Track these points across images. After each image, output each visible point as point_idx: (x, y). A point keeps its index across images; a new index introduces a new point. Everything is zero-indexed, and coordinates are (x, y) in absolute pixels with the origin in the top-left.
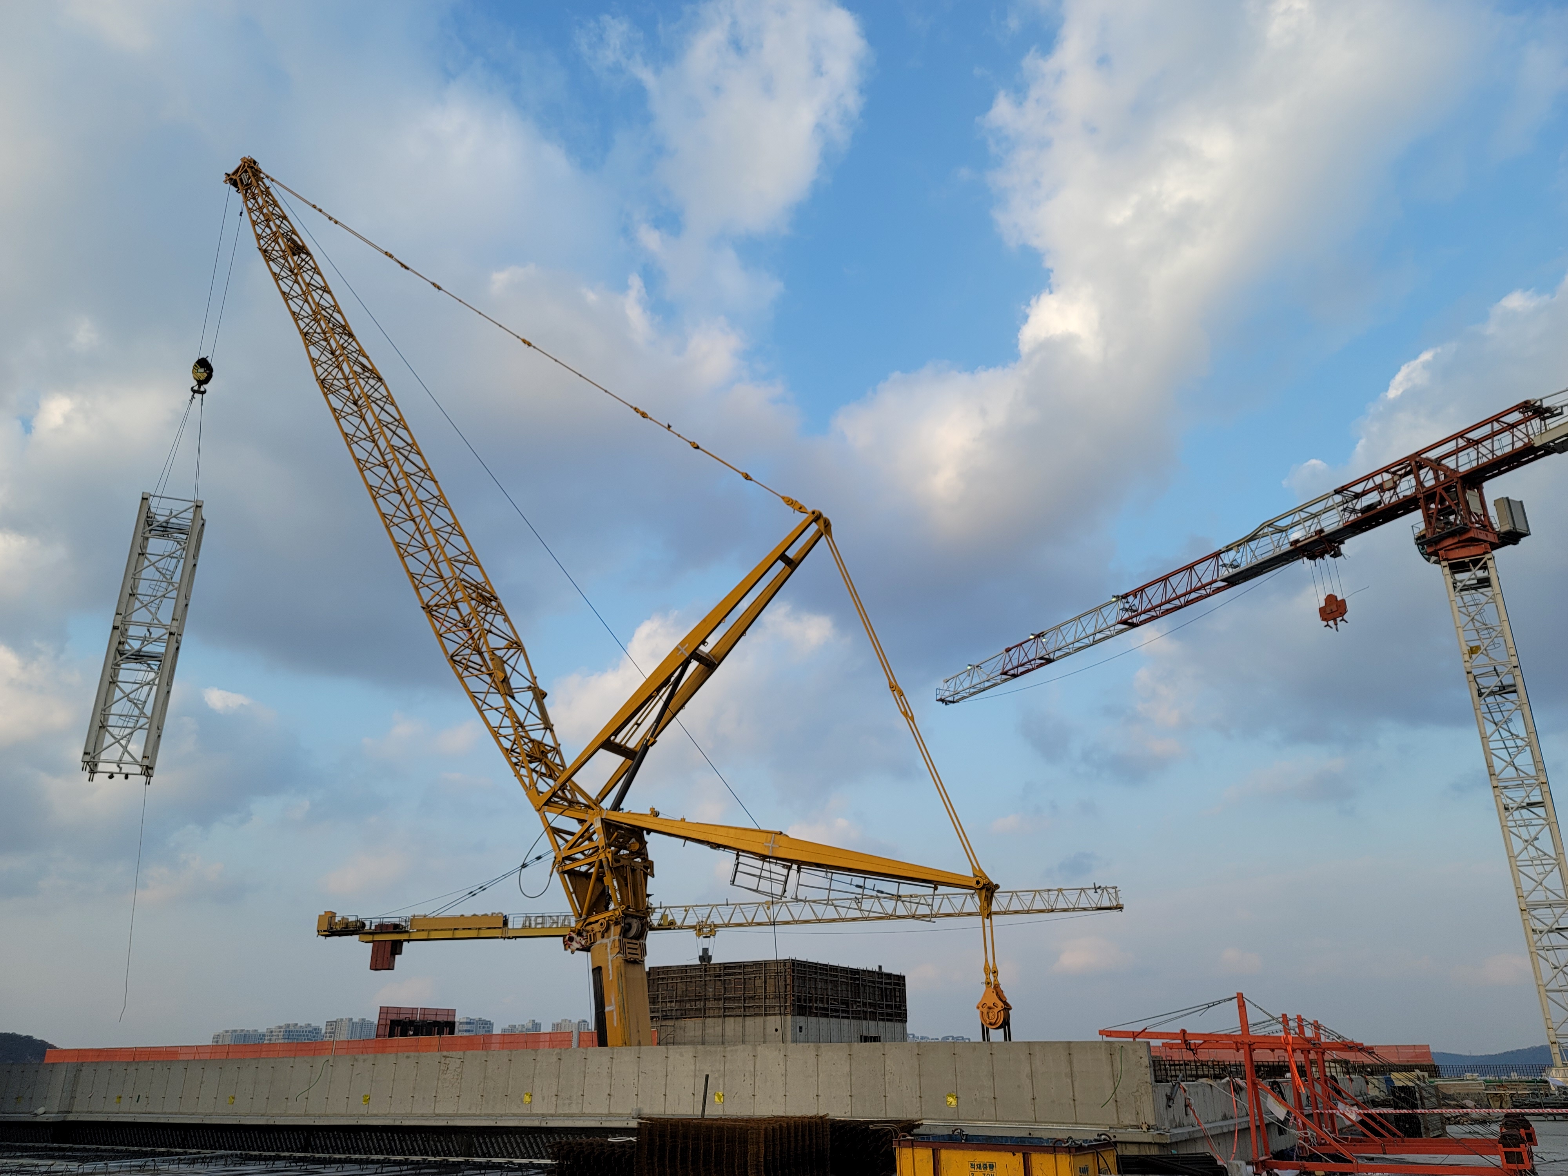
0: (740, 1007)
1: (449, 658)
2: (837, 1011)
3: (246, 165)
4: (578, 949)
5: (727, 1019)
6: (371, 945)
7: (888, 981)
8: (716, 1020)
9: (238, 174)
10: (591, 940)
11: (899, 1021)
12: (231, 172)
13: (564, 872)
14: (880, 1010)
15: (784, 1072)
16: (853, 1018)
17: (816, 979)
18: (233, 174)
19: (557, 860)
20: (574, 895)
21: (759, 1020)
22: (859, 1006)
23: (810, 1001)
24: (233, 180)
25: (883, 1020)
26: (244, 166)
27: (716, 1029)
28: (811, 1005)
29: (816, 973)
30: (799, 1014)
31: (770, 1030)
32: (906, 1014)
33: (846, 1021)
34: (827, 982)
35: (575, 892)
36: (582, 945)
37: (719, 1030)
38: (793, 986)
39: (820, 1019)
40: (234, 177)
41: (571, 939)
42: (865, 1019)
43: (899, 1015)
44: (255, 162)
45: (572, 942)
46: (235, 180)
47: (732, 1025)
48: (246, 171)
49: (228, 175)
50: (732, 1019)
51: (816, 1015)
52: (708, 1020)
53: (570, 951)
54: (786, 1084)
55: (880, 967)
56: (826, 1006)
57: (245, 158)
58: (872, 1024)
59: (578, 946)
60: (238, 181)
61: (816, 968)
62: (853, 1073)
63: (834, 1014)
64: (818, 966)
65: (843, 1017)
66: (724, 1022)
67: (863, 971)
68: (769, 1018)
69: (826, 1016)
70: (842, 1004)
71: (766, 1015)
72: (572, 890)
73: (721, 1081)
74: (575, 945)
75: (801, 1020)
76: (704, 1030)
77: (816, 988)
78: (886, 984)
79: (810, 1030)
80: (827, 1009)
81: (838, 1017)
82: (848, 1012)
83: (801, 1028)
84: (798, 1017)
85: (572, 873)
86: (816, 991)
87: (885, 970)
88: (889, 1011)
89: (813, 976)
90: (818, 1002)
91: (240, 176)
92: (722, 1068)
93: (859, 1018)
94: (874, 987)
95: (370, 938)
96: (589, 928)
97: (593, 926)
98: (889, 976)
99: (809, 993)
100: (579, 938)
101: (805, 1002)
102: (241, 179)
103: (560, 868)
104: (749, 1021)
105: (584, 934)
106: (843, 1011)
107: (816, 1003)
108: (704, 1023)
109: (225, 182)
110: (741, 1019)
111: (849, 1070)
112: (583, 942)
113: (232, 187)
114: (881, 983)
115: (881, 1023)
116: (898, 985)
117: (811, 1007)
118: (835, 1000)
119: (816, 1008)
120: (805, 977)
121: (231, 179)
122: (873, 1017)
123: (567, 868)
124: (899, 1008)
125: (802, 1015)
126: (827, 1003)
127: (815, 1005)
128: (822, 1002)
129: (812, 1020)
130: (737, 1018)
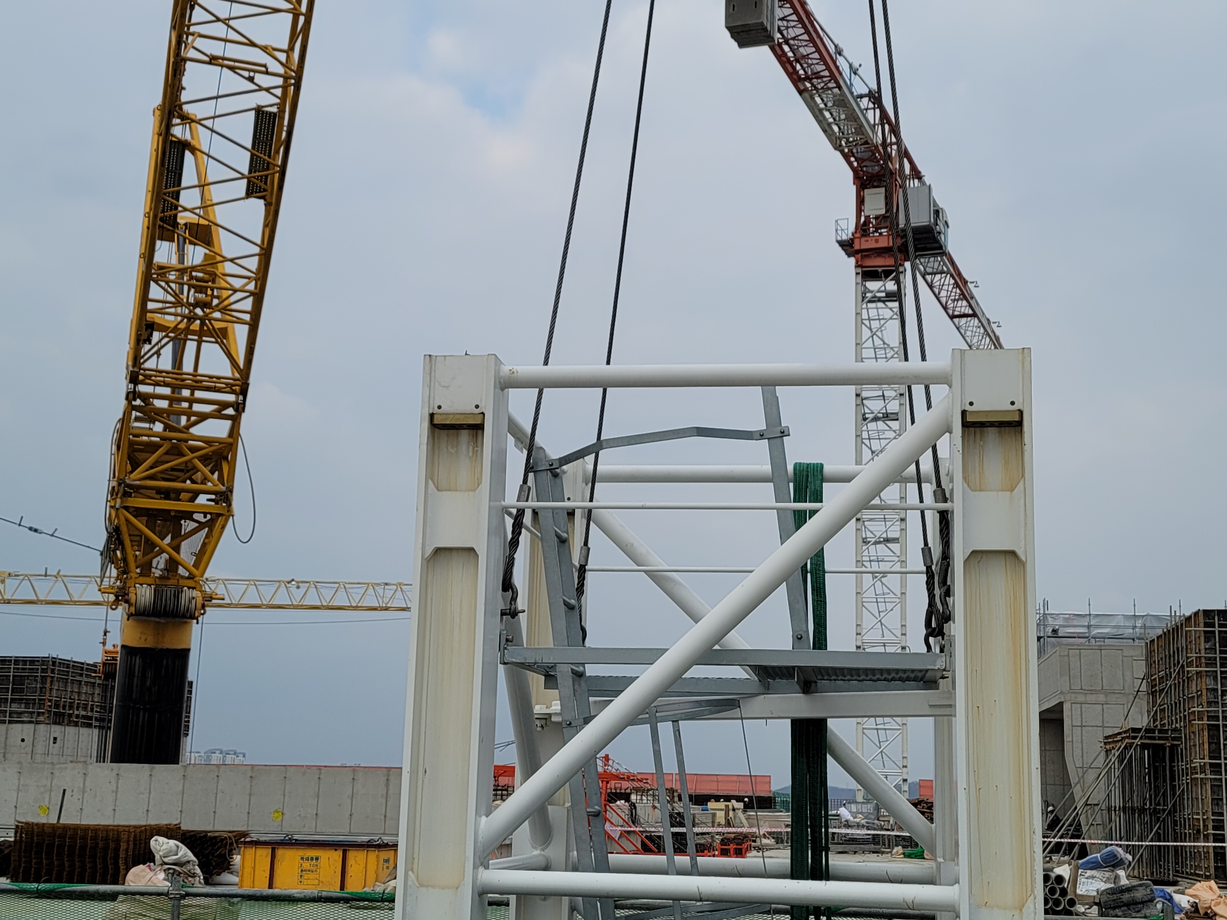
15: (115, 789)
17: (81, 681)
23: (71, 707)
28: (71, 712)
29: (81, 675)
30: (55, 723)
31: (14, 741)
34: (94, 686)
38: (51, 689)
39: (81, 729)
51: (76, 724)
54: (116, 799)
56: (90, 714)
61: (82, 669)
62: (185, 791)
63: (85, 722)
64: (85, 667)
68: (13, 726)
71: (10, 722)
73: (47, 796)
75: (57, 730)
77: (79, 693)
79: (66, 742)
80: (90, 718)
83: (55, 739)
84: (53, 726)
86: (79, 696)
90: (80, 709)
92: (49, 784)
99: (70, 698)
101: (64, 709)
107: (78, 710)
111: (181, 788)
117: (70, 715)
119: (77, 716)
120: (67, 679)
125: (59, 724)
126: (92, 710)
127: (76, 712)
128: (85, 709)
129: (71, 730)
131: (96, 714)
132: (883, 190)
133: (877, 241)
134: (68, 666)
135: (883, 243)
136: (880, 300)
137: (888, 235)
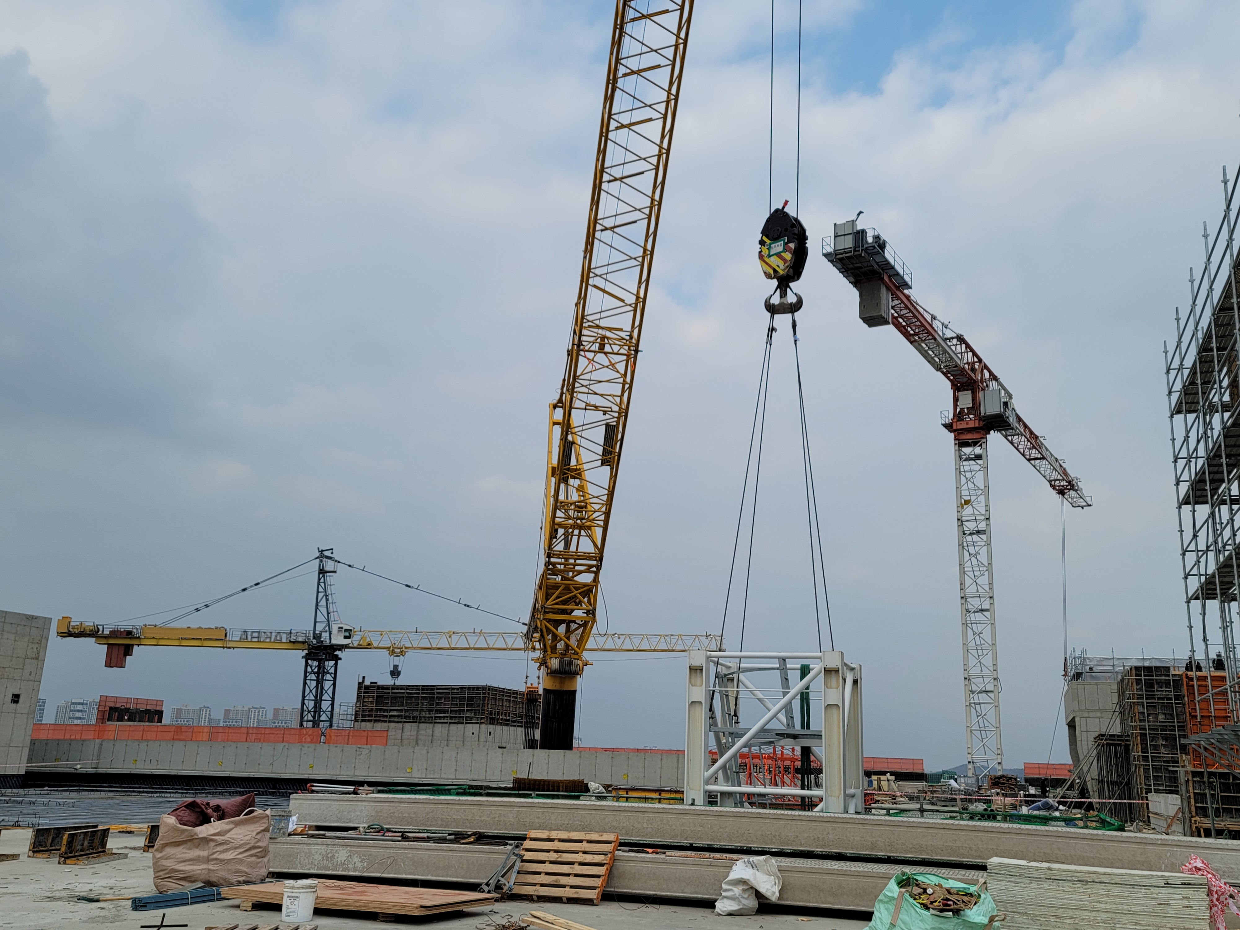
0: (447, 717)
2: (515, 722)
5: (436, 725)
6: (106, 646)
8: (428, 725)
16: (524, 726)
21: (460, 726)
23: (498, 715)
27: (428, 731)
28: (498, 717)
29: (503, 695)
30: (490, 724)
31: (469, 733)
33: (519, 729)
37: (430, 731)
47: (440, 730)
50: (440, 725)
51: (501, 724)
52: (421, 725)
61: (504, 692)
63: (513, 724)
65: (518, 726)
66: (434, 726)
68: (468, 725)
69: (508, 725)
70: (519, 717)
71: (466, 723)
75: (491, 727)
76: (418, 731)
77: (502, 706)
79: (496, 735)
80: (508, 720)
81: (515, 726)
82: (521, 722)
83: (490, 733)
86: (502, 708)
89: (502, 697)
90: (503, 715)
95: (105, 641)
99: (498, 709)
101: (495, 715)
104: (453, 727)
108: (418, 727)
110: (447, 725)
117: (498, 719)
118: (514, 714)
119: (502, 719)
120: (495, 698)
125: (492, 724)
127: (501, 717)
128: (506, 715)
129: (498, 727)
130: (444, 725)
131: (511, 718)
132: (970, 392)
133: (967, 424)
134: (497, 690)
135: (971, 425)
136: (972, 459)
137: (975, 420)
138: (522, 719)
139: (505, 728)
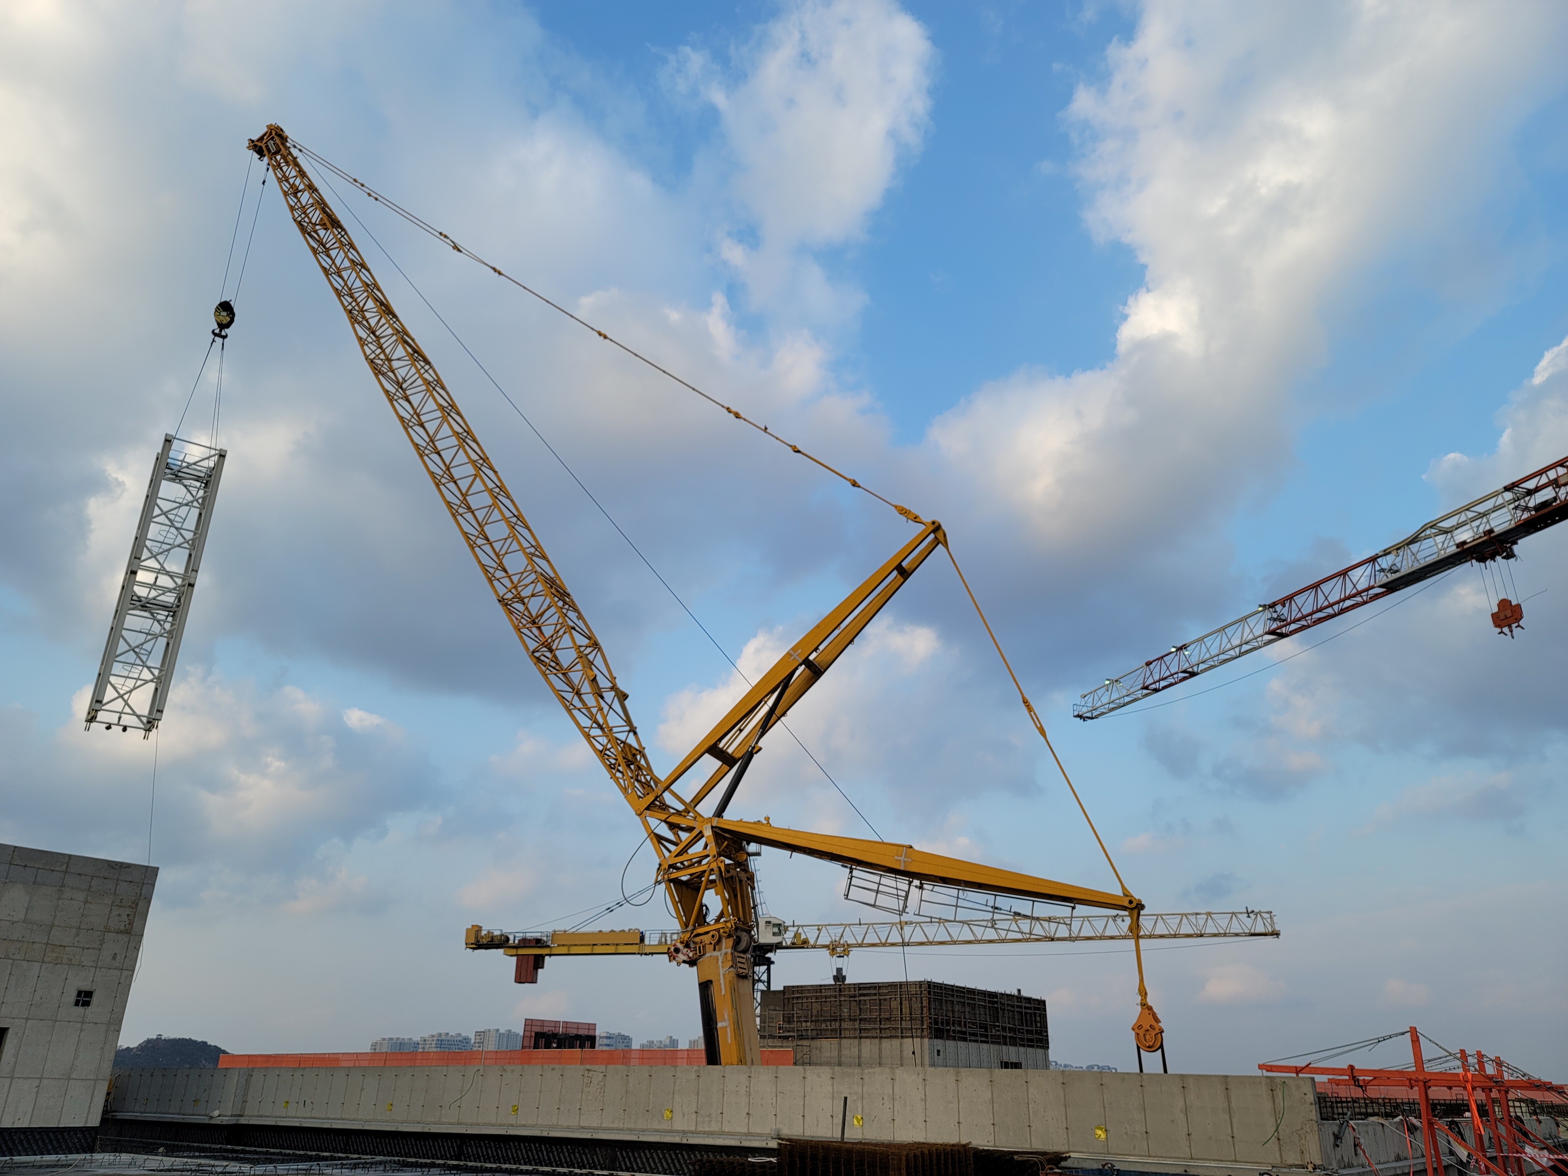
0: (876, 1029)
1: (530, 653)
2: (975, 1035)
3: (274, 133)
4: (684, 962)
5: (863, 1040)
6: (515, 958)
7: (1027, 1005)
8: (852, 1041)
9: (264, 142)
10: (700, 952)
11: (1041, 1047)
12: (255, 138)
13: (671, 881)
14: (1020, 1036)
15: (923, 1097)
16: (992, 1043)
17: (953, 1001)
18: (258, 141)
19: (663, 867)
20: (679, 904)
21: (896, 1042)
22: (998, 1031)
23: (948, 1024)
24: (258, 148)
25: (1024, 1046)
26: (271, 133)
27: (852, 1050)
28: (948, 1028)
29: (953, 996)
30: (936, 1037)
31: (908, 1053)
32: (1047, 1040)
33: (985, 1046)
34: (964, 1005)
35: (680, 901)
36: (689, 957)
37: (855, 1051)
38: (930, 1008)
39: (959, 1042)
40: (259, 144)
41: (677, 950)
42: (1005, 1044)
43: (1041, 1041)
44: (282, 130)
45: (678, 953)
46: (261, 147)
47: (868, 1047)
48: (272, 138)
49: (253, 141)
50: (868, 1041)
51: (954, 1039)
52: (844, 1041)
53: (674, 963)
54: (926, 1109)
55: (1019, 991)
56: (964, 1029)
57: (271, 125)
58: (1012, 1049)
59: (685, 958)
60: (264, 148)
61: (953, 990)
62: (995, 1100)
63: (973, 1038)
64: (955, 989)
65: (982, 1042)
66: (860, 1044)
67: (1001, 994)
68: (905, 1040)
69: (965, 1040)
70: (981, 1027)
71: (902, 1037)
72: (677, 900)
73: (859, 1104)
74: (681, 957)
75: (939, 1043)
76: (840, 1051)
77: (953, 1011)
78: (1026, 1008)
79: (948, 1054)
80: (965, 1033)
81: (976, 1041)
82: (986, 1036)
83: (938, 1051)
84: (935, 1040)
85: (676, 882)
86: (953, 1014)
87: (1024, 994)
88: (1030, 1036)
89: (950, 998)
90: (956, 1025)
91: (266, 143)
92: (860, 1091)
93: (999, 1043)
94: (1014, 1011)
95: (514, 952)
96: (697, 939)
97: (701, 937)
98: (1029, 1000)
99: (946, 1016)
100: (686, 949)
101: (942, 1025)
102: (267, 146)
103: (666, 876)
104: (886, 1043)
105: (692, 945)
106: (981, 1035)
107: (954, 1026)
108: (840, 1044)
109: (248, 148)
110: (877, 1040)
111: (990, 1097)
112: (691, 955)
113: (255, 154)
114: (1021, 1007)
115: (1022, 1049)
116: (1039, 1009)
117: (948, 1031)
118: (973, 1024)
119: (954, 1031)
120: (942, 1000)
121: (255, 146)
122: (1013, 1042)
123: (673, 876)
124: (1040, 1033)
125: (941, 1038)
126: (965, 1027)
127: (952, 1028)
128: (960, 1025)
129: (950, 1044)
130: (873, 1040)
131: (972, 1031)
134: (941, 988)
138: (986, 1031)
139: (961, 1044)
